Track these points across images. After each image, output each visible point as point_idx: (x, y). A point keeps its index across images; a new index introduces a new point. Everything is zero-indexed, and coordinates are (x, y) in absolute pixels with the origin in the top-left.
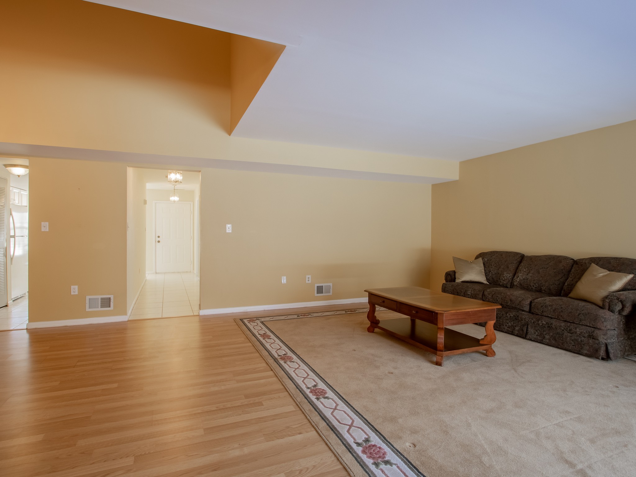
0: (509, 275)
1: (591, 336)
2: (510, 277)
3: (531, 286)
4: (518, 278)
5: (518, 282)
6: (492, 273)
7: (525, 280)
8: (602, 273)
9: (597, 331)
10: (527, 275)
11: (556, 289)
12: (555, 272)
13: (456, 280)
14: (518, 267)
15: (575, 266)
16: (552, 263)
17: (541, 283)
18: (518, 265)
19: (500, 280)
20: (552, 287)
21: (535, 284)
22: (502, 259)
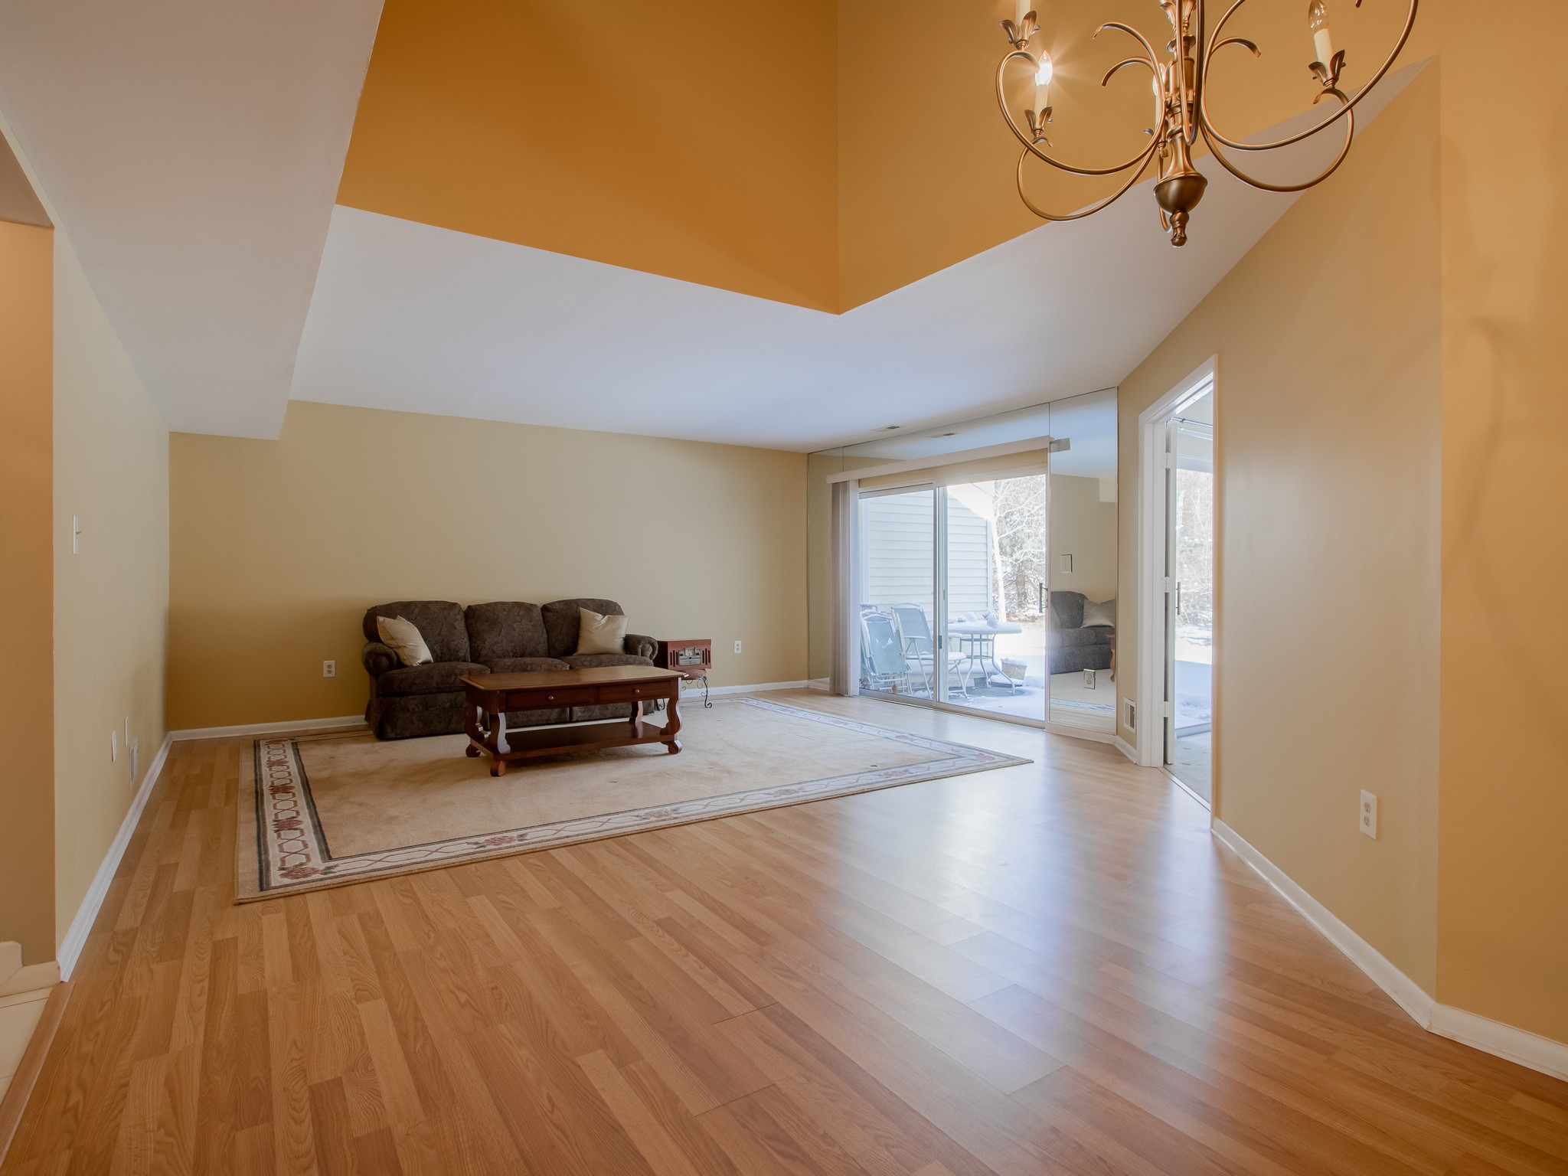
0: (463, 641)
2: (467, 644)
8: (602, 619)
11: (544, 647)
13: (407, 663)
14: (468, 626)
15: (549, 614)
16: (521, 613)
17: (523, 645)
18: (466, 622)
19: (450, 651)
20: (539, 647)
21: (514, 647)
22: (436, 615)
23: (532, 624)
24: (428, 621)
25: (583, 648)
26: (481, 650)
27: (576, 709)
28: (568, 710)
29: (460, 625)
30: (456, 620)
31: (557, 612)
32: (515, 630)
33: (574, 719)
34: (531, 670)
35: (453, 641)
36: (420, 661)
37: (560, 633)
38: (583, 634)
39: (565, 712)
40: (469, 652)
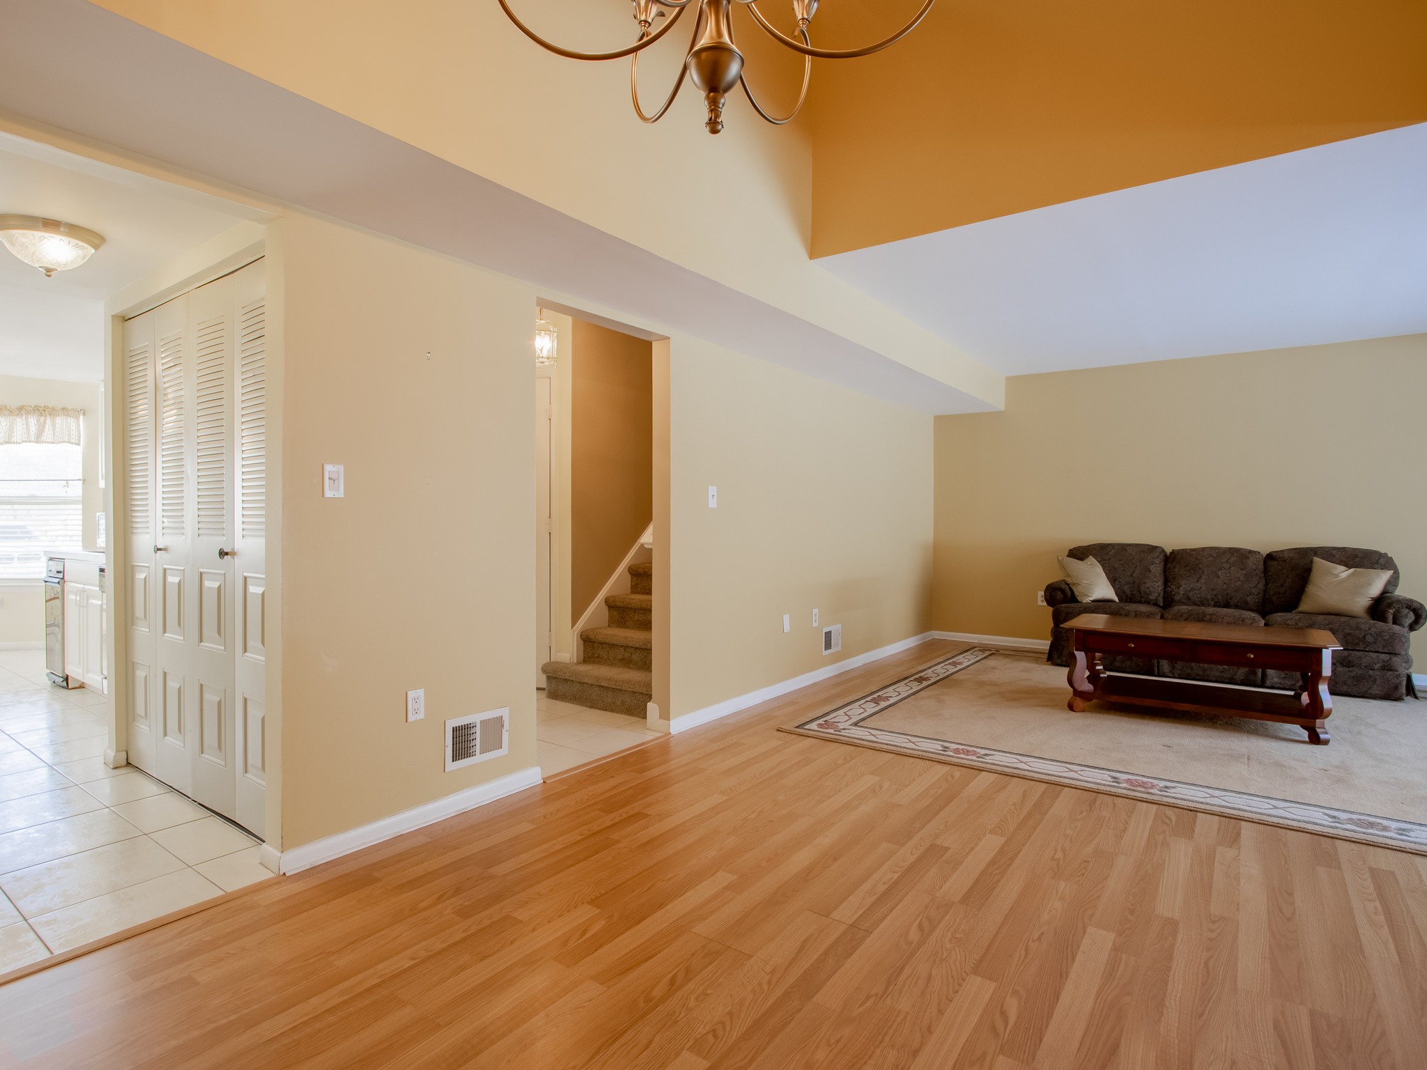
0: (1157, 585)
1: (1388, 667)
2: (1160, 588)
3: (1208, 600)
4: (1181, 589)
5: (1183, 595)
6: (1120, 582)
7: (1196, 590)
8: (1343, 572)
9: (1395, 659)
10: (1198, 581)
11: (1257, 601)
12: (1245, 574)
13: (1079, 599)
14: (1165, 570)
15: (1271, 563)
16: (1233, 559)
17: (1227, 594)
18: (1165, 566)
19: (1141, 593)
20: (1249, 599)
21: (1216, 595)
22: (1131, 558)
23: (1244, 572)
24: (1122, 562)
25: (1305, 606)
26: (1174, 595)
27: (1270, 672)
28: (1259, 672)
29: (1157, 569)
30: (1153, 563)
31: (1284, 561)
32: (1219, 577)
33: (1268, 683)
34: (1210, 621)
35: (1145, 583)
36: (1092, 599)
37: (1282, 586)
38: (1311, 589)
39: (1255, 673)
40: (1162, 596)
